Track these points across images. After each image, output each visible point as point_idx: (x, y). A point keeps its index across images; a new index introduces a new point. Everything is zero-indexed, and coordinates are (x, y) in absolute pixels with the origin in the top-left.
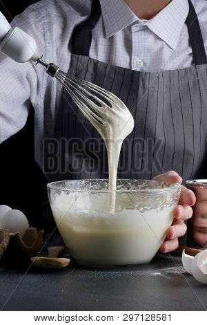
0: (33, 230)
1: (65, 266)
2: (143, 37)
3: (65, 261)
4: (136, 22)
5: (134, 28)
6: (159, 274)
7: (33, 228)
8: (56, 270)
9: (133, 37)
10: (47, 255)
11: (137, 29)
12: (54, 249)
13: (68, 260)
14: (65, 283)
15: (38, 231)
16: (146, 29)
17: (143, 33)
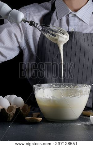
0: (26, 106)
1: (40, 121)
2: (74, 19)
3: (40, 119)
4: (71, 13)
5: (70, 15)
6: (80, 124)
7: (26, 105)
8: (36, 123)
9: (70, 19)
10: (32, 117)
11: (72, 16)
12: (35, 114)
13: (41, 119)
14: (40, 129)
15: (28, 106)
16: (75, 16)
17: (74, 17)
